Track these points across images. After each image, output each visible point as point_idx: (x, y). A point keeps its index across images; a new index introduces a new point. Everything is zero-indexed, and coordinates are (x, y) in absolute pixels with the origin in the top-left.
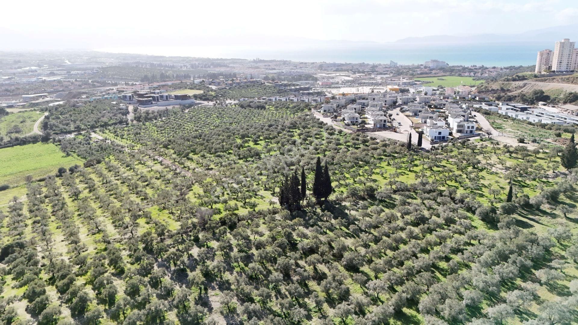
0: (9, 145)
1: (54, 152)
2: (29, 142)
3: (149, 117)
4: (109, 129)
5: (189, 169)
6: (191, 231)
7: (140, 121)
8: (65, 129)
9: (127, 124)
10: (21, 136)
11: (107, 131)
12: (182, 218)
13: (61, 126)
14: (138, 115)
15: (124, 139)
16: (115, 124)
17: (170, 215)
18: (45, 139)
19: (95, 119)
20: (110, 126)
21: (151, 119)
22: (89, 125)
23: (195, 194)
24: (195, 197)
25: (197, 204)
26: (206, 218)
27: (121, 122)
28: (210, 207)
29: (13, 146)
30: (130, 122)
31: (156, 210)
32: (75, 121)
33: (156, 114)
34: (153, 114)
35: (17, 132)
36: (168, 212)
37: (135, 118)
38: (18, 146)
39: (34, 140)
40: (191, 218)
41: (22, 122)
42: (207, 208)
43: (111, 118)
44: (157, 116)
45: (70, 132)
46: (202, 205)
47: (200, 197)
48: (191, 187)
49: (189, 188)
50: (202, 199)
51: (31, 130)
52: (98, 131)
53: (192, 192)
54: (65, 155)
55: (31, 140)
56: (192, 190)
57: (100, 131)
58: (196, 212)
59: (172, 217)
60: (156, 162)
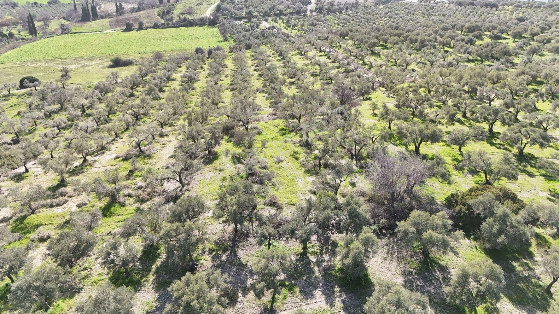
0: (175, 25)
1: (214, 36)
2: (196, 25)
3: (333, 9)
4: (282, 19)
5: (371, 67)
6: (339, 229)
7: (321, 13)
8: (236, 14)
9: (305, 15)
10: (190, 17)
11: (280, 21)
12: (326, 166)
13: (233, 11)
14: (320, 5)
15: (295, 30)
16: (291, 14)
17: (299, 149)
18: (212, 23)
19: (270, 6)
20: (285, 15)
21: (334, 12)
22: (262, 12)
23: (375, 107)
24: (375, 115)
25: (376, 132)
26: (401, 187)
27: (298, 12)
28: (412, 147)
29: (179, 27)
30: (308, 13)
31: (277, 129)
32: (248, 7)
33: (342, 6)
34: (338, 6)
35: (189, 13)
36: (297, 139)
37: (316, 9)
38: (184, 28)
39: (201, 23)
40: (351, 172)
41: (198, 5)
42: (402, 149)
43: (288, 6)
44: (342, 9)
45: (240, 19)
46: (387, 137)
47: (386, 115)
48: (369, 93)
49: (363, 95)
50: (390, 121)
51: (204, 12)
52: (270, 21)
53: (368, 102)
54: (222, 40)
55: (198, 22)
56: (369, 99)
57: (272, 20)
58: (369, 156)
59: (302, 157)
60: (322, 53)
